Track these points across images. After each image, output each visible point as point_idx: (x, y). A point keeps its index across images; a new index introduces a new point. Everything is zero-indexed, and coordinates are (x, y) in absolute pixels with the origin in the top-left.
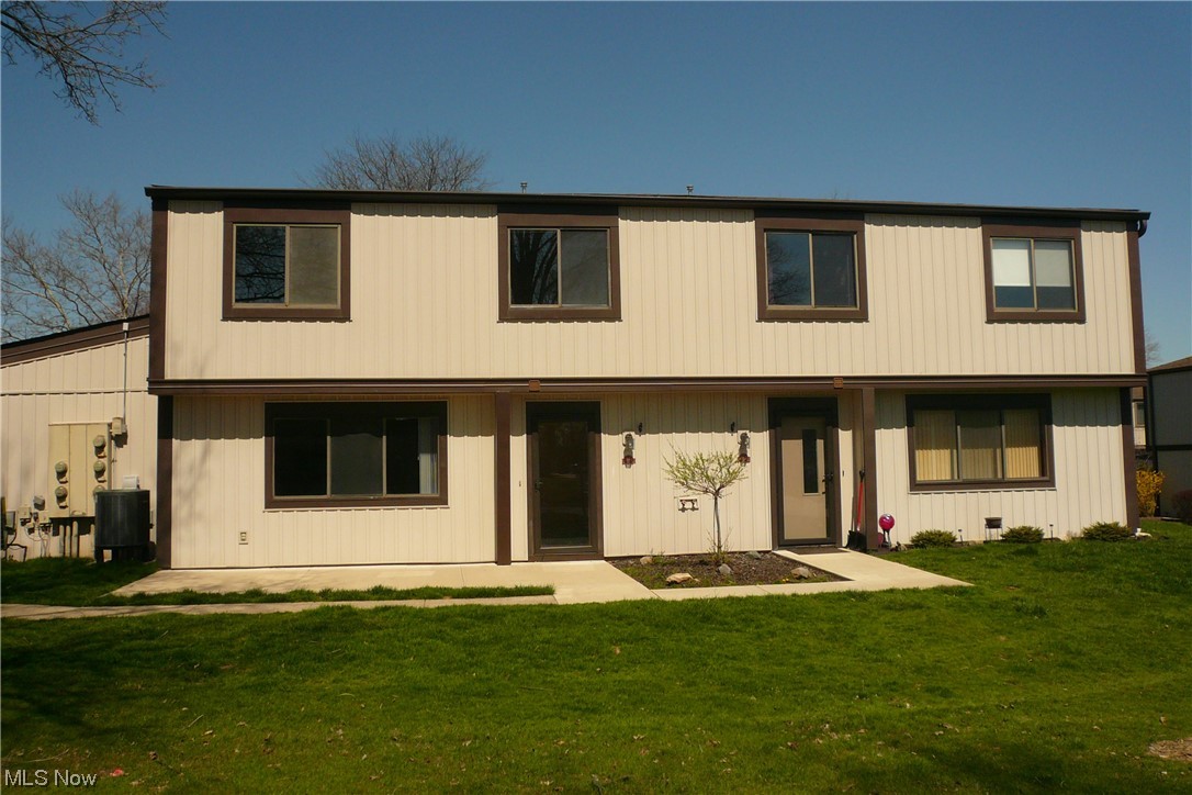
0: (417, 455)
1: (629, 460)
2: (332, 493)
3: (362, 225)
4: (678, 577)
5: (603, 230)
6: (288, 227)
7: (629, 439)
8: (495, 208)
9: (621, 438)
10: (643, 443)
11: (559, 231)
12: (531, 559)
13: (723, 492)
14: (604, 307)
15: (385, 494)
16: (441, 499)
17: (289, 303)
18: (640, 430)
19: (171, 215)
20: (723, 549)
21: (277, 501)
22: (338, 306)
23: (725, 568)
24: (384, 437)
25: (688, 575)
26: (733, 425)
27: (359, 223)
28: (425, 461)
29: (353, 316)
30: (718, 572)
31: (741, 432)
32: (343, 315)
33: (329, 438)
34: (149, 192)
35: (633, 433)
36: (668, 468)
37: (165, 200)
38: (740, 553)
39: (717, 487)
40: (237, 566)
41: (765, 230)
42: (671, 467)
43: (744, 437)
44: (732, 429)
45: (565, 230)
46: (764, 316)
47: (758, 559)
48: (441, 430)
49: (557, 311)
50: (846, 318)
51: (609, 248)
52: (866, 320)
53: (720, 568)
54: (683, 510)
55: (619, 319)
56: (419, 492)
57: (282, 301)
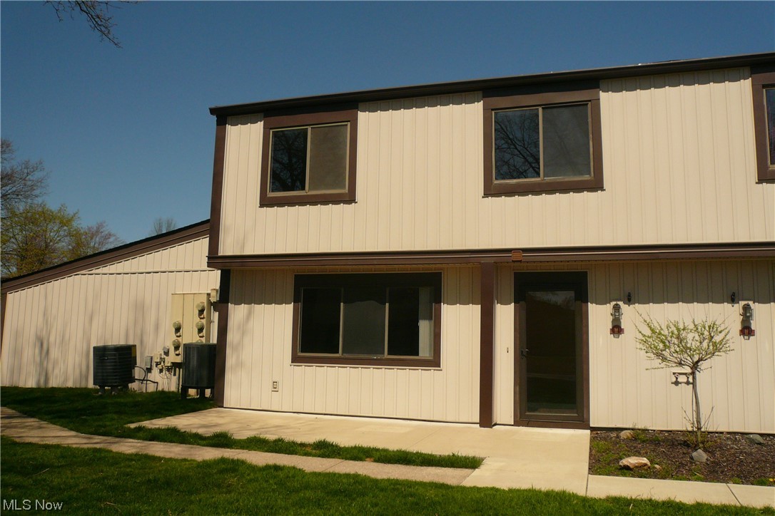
0: (418, 322)
1: (617, 329)
2: (343, 352)
3: (367, 120)
4: (632, 461)
5: (584, 104)
6: (309, 129)
7: (617, 308)
8: (480, 93)
9: (608, 308)
10: (632, 314)
11: (540, 110)
12: (517, 423)
13: (703, 365)
14: (586, 177)
15: (386, 355)
16: (435, 362)
17: (308, 191)
18: (629, 300)
19: (229, 127)
20: (703, 430)
21: (300, 357)
22: (346, 190)
23: (700, 455)
24: (387, 305)
25: (645, 460)
26: (734, 294)
27: (364, 118)
28: (424, 327)
29: (358, 198)
30: (692, 458)
31: (743, 303)
32: (350, 198)
33: (342, 304)
34: (213, 111)
35: (621, 303)
36: (641, 337)
37: (226, 116)
38: (743, 434)
39: (695, 360)
40: (269, 409)
41: (764, 86)
42: (644, 336)
43: (747, 309)
44: (733, 300)
45: (546, 107)
46: (765, 177)
47: (760, 444)
48: (438, 299)
49: (539, 184)
51: (590, 120)
53: (694, 454)
54: (677, 383)
55: (602, 189)
56: (418, 355)
57: (303, 188)
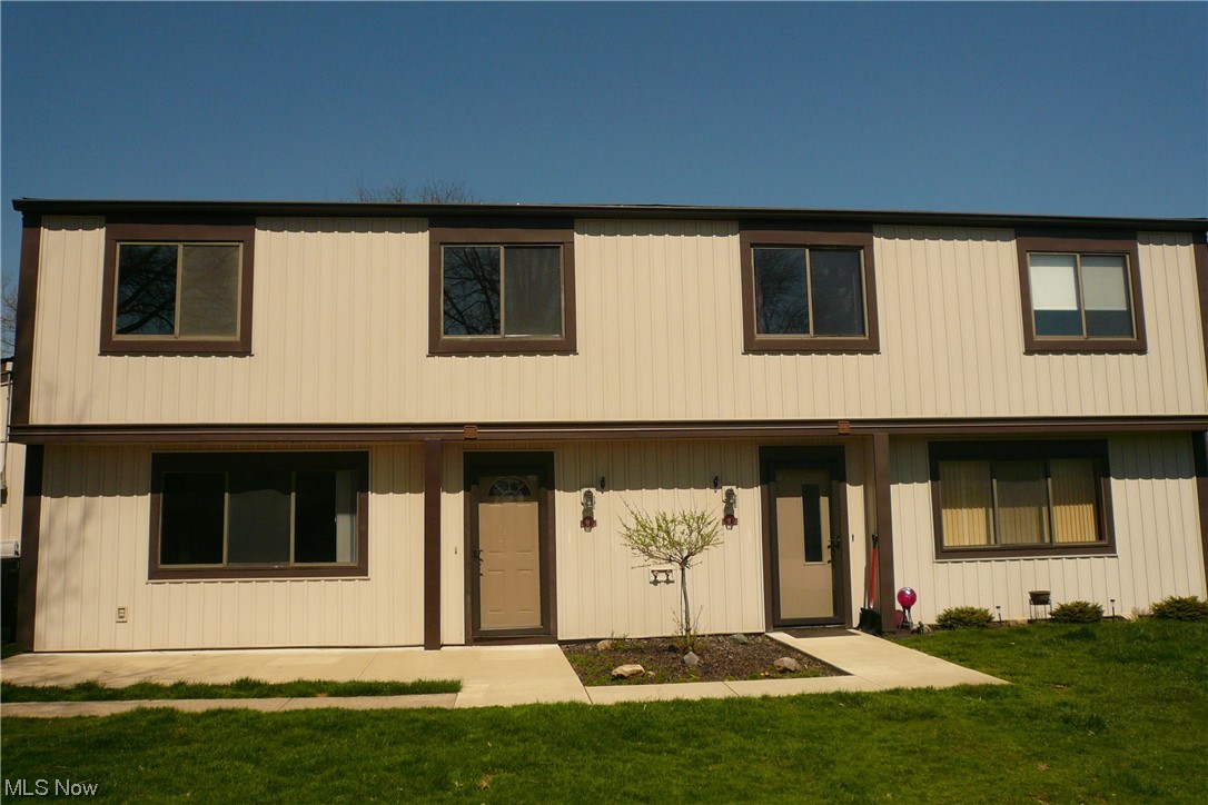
0: (334, 516)
1: (588, 522)
2: (229, 561)
3: (267, 242)
4: (626, 669)
5: (555, 247)
6: (180, 247)
7: (589, 496)
8: (426, 221)
9: (579, 496)
10: (608, 503)
11: (502, 248)
12: (468, 643)
13: (693, 560)
14: (556, 337)
15: (292, 563)
16: (360, 569)
17: (178, 336)
18: (603, 486)
19: (44, 232)
20: (692, 633)
21: (165, 571)
22: (237, 338)
23: (692, 658)
24: (293, 494)
25: (639, 667)
26: (716, 479)
27: (264, 239)
28: (343, 524)
29: (254, 349)
30: (683, 662)
31: (726, 488)
32: (243, 349)
33: (227, 495)
34: (18, 205)
35: (593, 490)
36: (624, 531)
37: (38, 214)
38: (724, 635)
39: (685, 555)
40: (113, 648)
41: (752, 245)
42: (629, 529)
43: (730, 494)
44: (716, 485)
45: (510, 247)
46: (751, 347)
47: (744, 643)
48: (364, 487)
49: (499, 343)
50: (852, 349)
51: (562, 267)
52: (877, 351)
53: (686, 657)
54: (656, 582)
55: (574, 352)
56: (335, 561)
57: (172, 331)
